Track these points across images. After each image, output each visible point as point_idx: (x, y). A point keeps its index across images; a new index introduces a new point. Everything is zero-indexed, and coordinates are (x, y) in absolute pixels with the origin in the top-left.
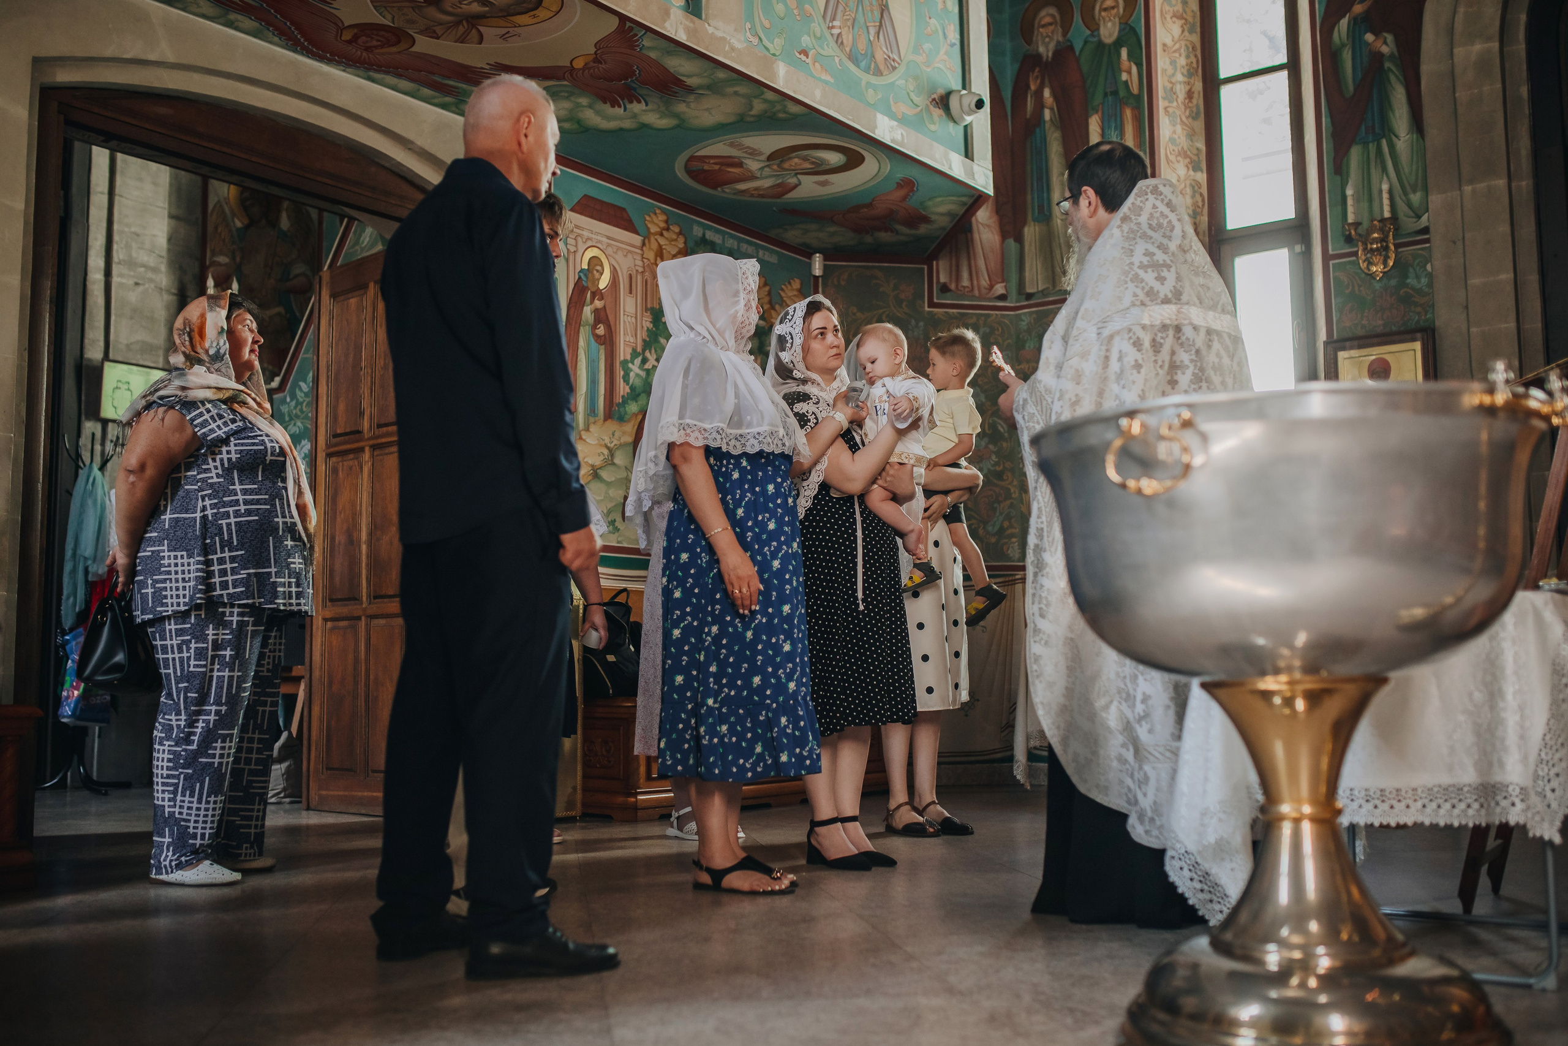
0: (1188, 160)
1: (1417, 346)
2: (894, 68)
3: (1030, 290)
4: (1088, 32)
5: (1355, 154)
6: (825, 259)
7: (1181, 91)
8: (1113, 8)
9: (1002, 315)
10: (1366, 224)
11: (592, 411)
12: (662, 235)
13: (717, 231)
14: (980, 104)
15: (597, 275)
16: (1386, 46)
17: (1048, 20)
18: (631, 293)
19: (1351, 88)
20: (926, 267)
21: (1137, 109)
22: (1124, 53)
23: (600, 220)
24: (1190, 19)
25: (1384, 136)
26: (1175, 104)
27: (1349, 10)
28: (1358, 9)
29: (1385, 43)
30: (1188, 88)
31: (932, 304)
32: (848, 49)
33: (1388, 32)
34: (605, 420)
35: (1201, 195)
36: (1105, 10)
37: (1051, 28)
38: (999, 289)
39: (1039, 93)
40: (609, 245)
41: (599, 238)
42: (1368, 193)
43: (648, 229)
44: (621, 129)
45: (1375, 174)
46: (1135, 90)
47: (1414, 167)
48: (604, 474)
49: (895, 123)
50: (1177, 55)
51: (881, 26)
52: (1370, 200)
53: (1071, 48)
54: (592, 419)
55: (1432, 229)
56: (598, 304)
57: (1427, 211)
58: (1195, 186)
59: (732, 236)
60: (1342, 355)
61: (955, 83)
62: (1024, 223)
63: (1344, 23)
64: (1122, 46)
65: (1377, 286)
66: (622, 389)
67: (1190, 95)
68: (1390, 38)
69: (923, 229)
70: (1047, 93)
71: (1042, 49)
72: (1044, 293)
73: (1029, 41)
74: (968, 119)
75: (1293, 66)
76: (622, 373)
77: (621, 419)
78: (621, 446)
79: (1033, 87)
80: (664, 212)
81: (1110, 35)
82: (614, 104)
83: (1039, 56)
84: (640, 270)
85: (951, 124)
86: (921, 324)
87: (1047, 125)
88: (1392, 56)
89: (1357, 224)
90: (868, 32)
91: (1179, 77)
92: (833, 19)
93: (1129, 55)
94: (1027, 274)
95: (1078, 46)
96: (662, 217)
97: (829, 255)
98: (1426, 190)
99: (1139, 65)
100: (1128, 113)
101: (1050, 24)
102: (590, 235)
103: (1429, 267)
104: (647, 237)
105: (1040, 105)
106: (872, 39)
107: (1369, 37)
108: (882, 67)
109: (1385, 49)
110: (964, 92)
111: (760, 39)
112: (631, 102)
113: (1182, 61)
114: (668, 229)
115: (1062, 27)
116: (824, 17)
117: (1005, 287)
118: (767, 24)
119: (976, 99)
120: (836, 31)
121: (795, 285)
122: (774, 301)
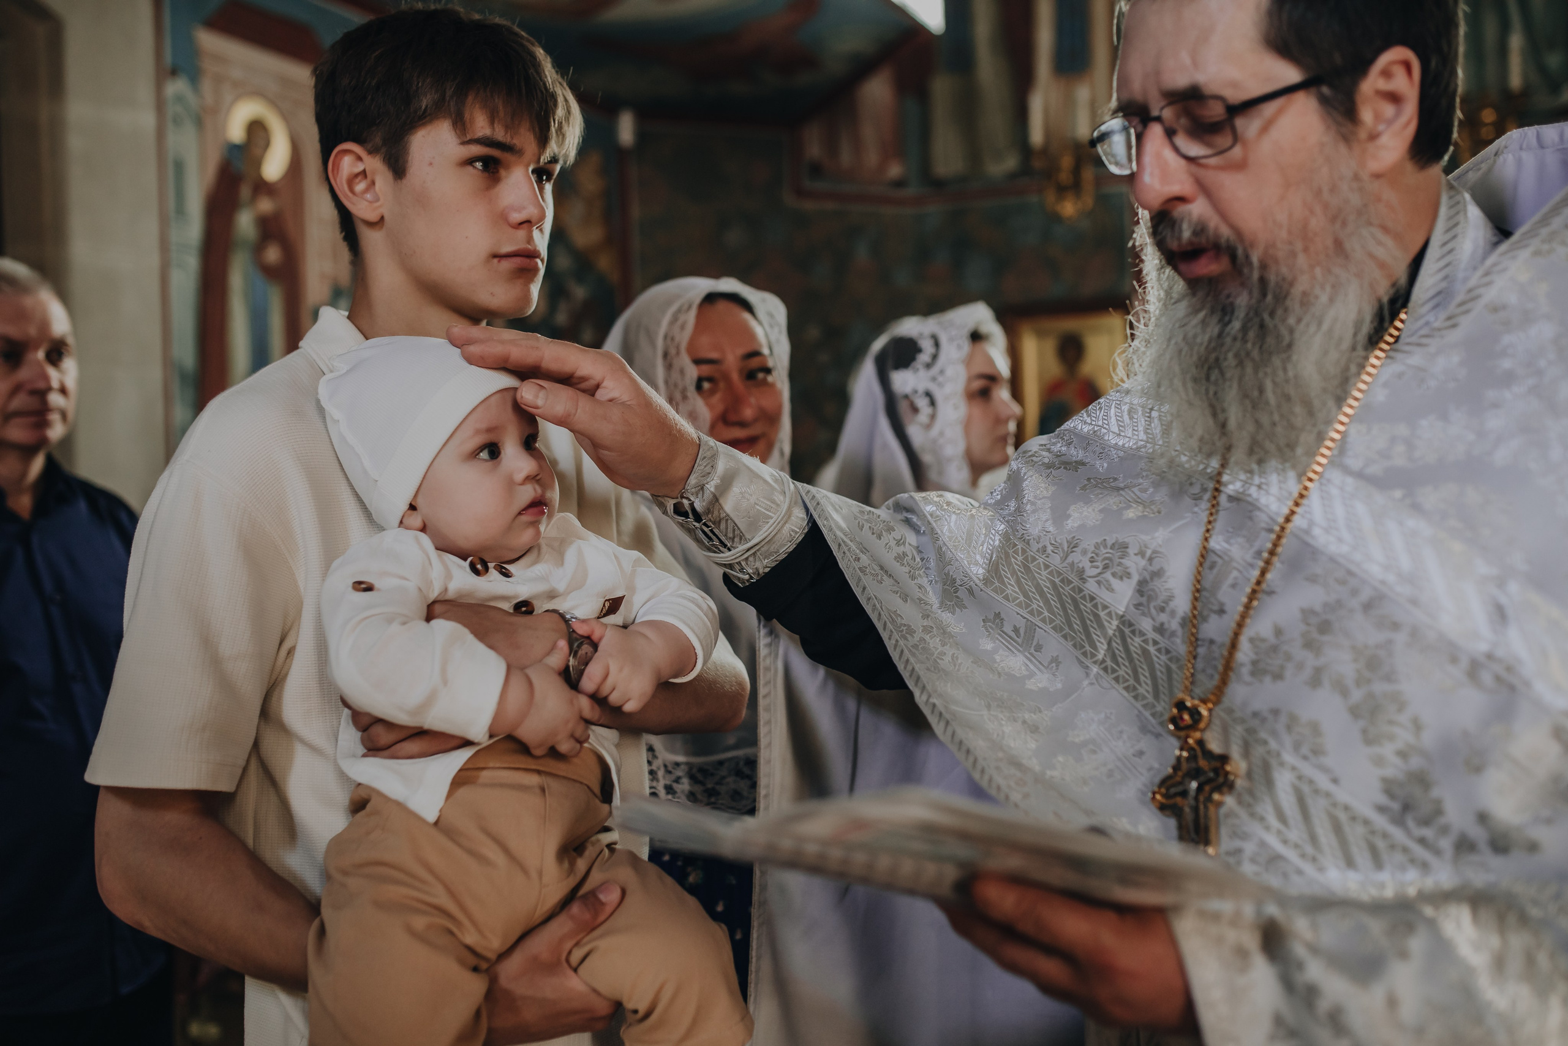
3: (939, 172)
6: (640, 120)
15: (258, 151)
20: (788, 135)
38: (895, 171)
40: (278, 94)
41: (262, 81)
62: (931, 75)
69: (803, 77)
72: (961, 180)
86: (783, 222)
94: (935, 148)
97: (645, 113)
102: (245, 76)
121: (595, 159)
122: (564, 187)
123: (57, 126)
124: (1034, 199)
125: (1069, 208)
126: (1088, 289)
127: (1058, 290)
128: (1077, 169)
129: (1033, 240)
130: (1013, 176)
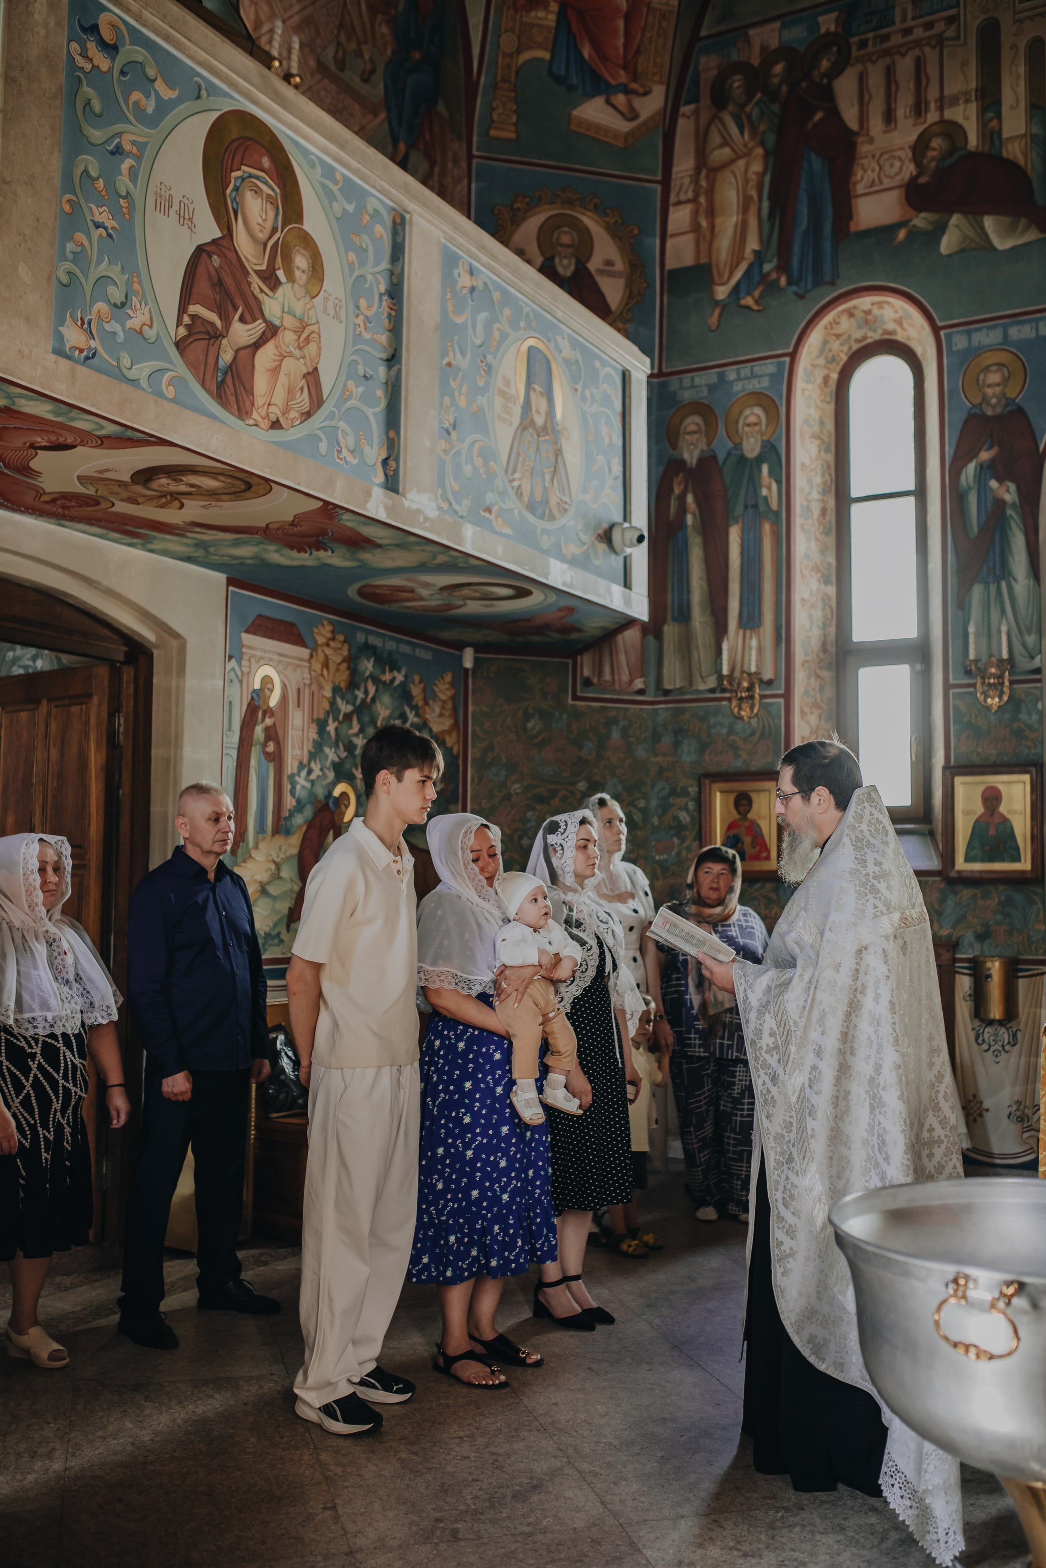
0: (820, 575)
1: (1027, 778)
2: (566, 510)
3: (667, 686)
4: (731, 445)
5: (977, 591)
6: (476, 652)
7: (816, 508)
8: (756, 424)
9: (641, 710)
10: (984, 659)
11: (261, 828)
12: (328, 645)
13: (379, 635)
14: (640, 539)
15: (267, 692)
16: (1009, 493)
17: (693, 428)
18: (299, 706)
19: (975, 529)
20: (570, 661)
21: (776, 523)
22: (765, 469)
23: (272, 638)
24: (826, 439)
25: (1004, 578)
26: (810, 521)
27: (976, 455)
28: (985, 456)
29: (1008, 491)
30: (822, 505)
31: (575, 698)
32: (526, 499)
33: (1012, 481)
34: (273, 835)
35: (831, 607)
36: (748, 425)
37: (696, 436)
38: (639, 684)
39: (682, 498)
40: (279, 662)
41: (271, 656)
42: (988, 632)
43: (316, 641)
44: (303, 566)
45: (995, 614)
46: (774, 506)
47: (1030, 610)
48: (271, 889)
49: (565, 566)
50: (813, 474)
51: (555, 470)
52: (989, 636)
53: (714, 458)
54: (261, 837)
55: (1044, 671)
56: (269, 722)
57: (1040, 652)
58: (825, 599)
59: (392, 639)
60: (958, 780)
61: (618, 517)
62: (664, 622)
63: (971, 467)
64: (763, 462)
65: (993, 718)
66: (289, 802)
67: (824, 512)
68: (1012, 487)
69: (574, 636)
70: (690, 498)
71: (686, 456)
72: (681, 691)
73: (674, 445)
74: (628, 550)
75: (920, 493)
76: (289, 787)
77: (288, 833)
78: (287, 859)
79: (677, 491)
80: (331, 622)
81: (752, 450)
82: (299, 551)
83: (683, 462)
84: (308, 682)
85: (613, 556)
86: (565, 716)
87: (690, 530)
88: (1014, 504)
89: (976, 661)
90: (544, 479)
91: (815, 495)
92: (514, 472)
93: (771, 472)
94: (665, 671)
95: (721, 456)
96: (329, 628)
97: (479, 648)
98: (1040, 632)
99: (779, 482)
100: (767, 527)
101: (695, 432)
102: (263, 654)
103: (1040, 705)
104: (314, 648)
105: (683, 510)
106: (547, 485)
107: (994, 484)
108: (555, 512)
109: (1008, 498)
110: (626, 525)
111: (450, 504)
112: (318, 549)
113: (818, 480)
114: (333, 639)
115: (706, 436)
116: (506, 471)
117: (645, 682)
118: (456, 488)
119: (637, 534)
120: (516, 484)
121: (448, 678)
122: (429, 696)
123: (180, 691)
124: (725, 704)
125: (745, 713)
126: (756, 765)
127: (738, 764)
128: (750, 689)
129: (724, 731)
130: (712, 691)
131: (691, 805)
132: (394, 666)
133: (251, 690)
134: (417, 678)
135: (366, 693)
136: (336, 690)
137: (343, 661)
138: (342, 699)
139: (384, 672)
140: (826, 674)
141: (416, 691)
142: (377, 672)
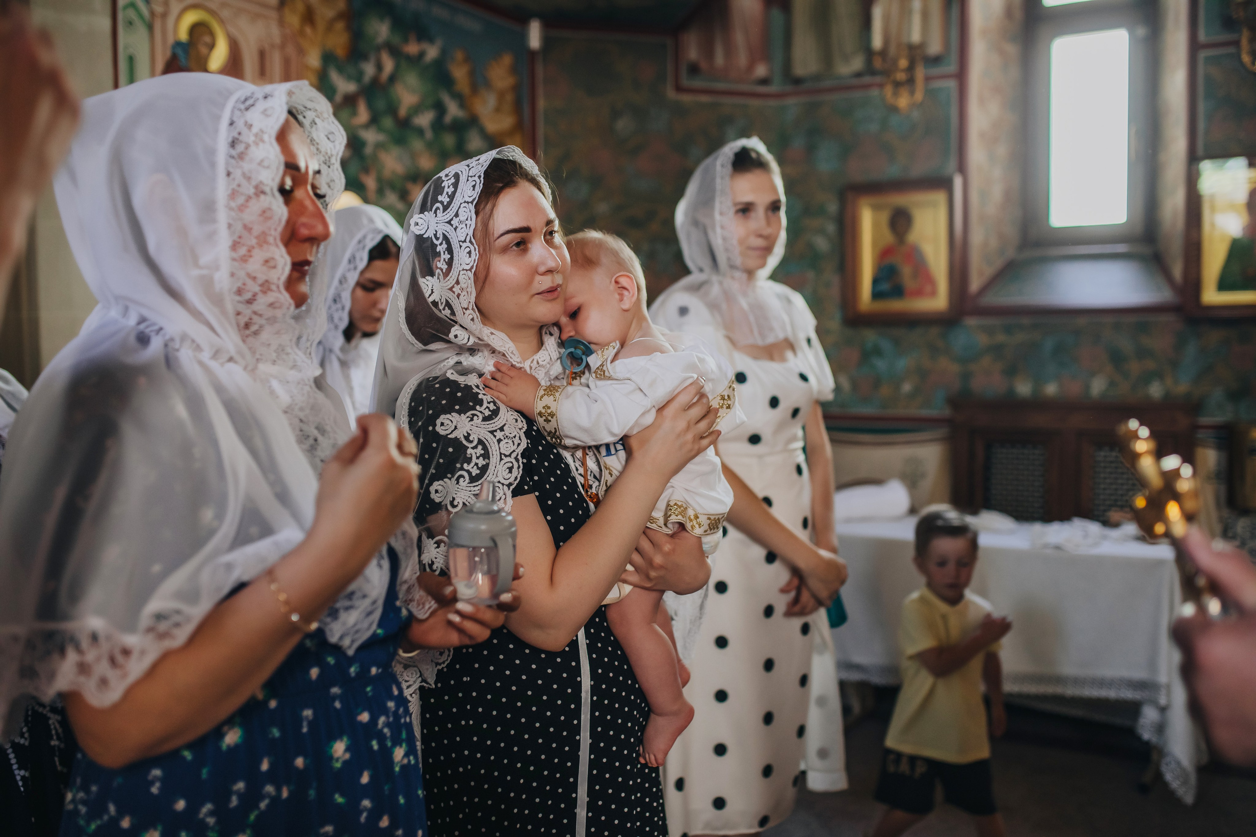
6: (544, 26)
15: (203, 50)
20: (669, 41)
31: (679, 89)
38: (761, 71)
84: (277, 40)
86: (664, 114)
94: (795, 52)
97: (548, 24)
117: (768, 68)
121: (507, 60)
122: (478, 82)
124: (875, 92)
125: (903, 102)
126: (918, 170)
127: (892, 171)
128: (911, 68)
129: (874, 127)
130: (858, 75)
131: (831, 228)
132: (424, 35)
133: (171, 40)
134: (459, 55)
135: (379, 67)
136: (328, 58)
137: (341, 16)
138: (341, 70)
139: (406, 40)
140: (1012, 49)
141: (459, 73)
142: (396, 40)
